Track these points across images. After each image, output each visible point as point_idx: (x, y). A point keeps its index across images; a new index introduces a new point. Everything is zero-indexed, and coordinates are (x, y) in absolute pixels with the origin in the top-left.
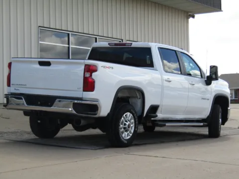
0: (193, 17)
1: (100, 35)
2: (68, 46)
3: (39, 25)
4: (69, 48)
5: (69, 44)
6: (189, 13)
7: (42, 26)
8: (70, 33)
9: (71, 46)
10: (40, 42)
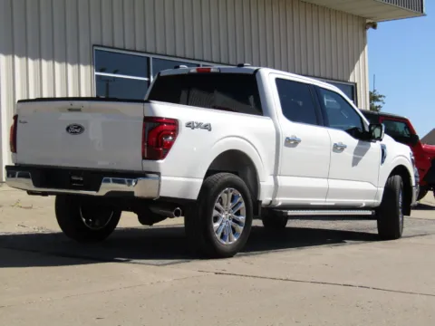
0: (374, 26)
1: (205, 59)
2: (146, 79)
6: (368, 21)
8: (151, 57)
10: (95, 73)
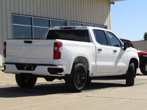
0: (113, 3)
2: (31, 26)
3: (12, 12)
4: (32, 27)
5: (32, 25)
6: (111, 1)
7: (14, 13)
8: (32, 17)
9: (33, 26)
10: (13, 24)
